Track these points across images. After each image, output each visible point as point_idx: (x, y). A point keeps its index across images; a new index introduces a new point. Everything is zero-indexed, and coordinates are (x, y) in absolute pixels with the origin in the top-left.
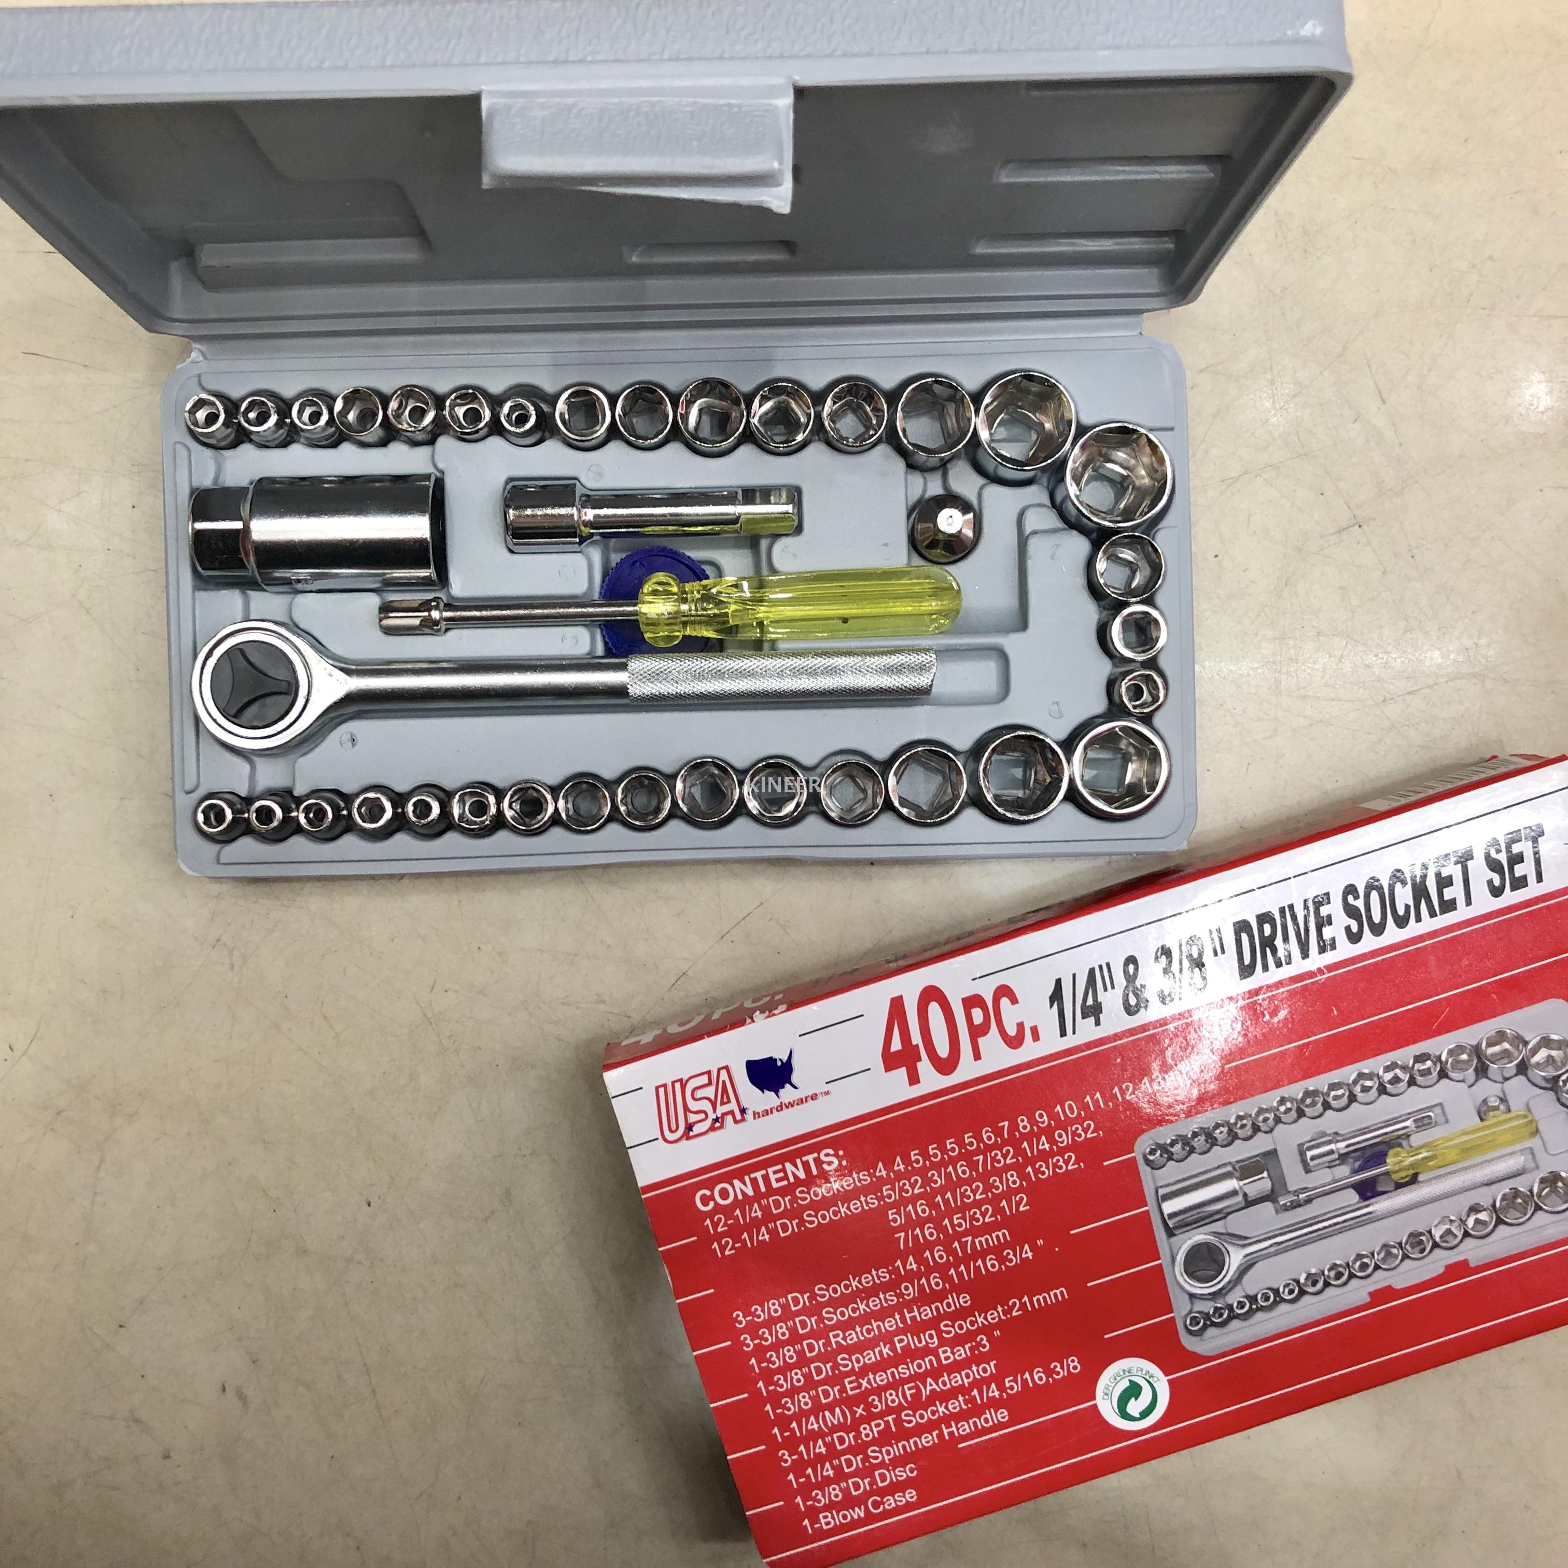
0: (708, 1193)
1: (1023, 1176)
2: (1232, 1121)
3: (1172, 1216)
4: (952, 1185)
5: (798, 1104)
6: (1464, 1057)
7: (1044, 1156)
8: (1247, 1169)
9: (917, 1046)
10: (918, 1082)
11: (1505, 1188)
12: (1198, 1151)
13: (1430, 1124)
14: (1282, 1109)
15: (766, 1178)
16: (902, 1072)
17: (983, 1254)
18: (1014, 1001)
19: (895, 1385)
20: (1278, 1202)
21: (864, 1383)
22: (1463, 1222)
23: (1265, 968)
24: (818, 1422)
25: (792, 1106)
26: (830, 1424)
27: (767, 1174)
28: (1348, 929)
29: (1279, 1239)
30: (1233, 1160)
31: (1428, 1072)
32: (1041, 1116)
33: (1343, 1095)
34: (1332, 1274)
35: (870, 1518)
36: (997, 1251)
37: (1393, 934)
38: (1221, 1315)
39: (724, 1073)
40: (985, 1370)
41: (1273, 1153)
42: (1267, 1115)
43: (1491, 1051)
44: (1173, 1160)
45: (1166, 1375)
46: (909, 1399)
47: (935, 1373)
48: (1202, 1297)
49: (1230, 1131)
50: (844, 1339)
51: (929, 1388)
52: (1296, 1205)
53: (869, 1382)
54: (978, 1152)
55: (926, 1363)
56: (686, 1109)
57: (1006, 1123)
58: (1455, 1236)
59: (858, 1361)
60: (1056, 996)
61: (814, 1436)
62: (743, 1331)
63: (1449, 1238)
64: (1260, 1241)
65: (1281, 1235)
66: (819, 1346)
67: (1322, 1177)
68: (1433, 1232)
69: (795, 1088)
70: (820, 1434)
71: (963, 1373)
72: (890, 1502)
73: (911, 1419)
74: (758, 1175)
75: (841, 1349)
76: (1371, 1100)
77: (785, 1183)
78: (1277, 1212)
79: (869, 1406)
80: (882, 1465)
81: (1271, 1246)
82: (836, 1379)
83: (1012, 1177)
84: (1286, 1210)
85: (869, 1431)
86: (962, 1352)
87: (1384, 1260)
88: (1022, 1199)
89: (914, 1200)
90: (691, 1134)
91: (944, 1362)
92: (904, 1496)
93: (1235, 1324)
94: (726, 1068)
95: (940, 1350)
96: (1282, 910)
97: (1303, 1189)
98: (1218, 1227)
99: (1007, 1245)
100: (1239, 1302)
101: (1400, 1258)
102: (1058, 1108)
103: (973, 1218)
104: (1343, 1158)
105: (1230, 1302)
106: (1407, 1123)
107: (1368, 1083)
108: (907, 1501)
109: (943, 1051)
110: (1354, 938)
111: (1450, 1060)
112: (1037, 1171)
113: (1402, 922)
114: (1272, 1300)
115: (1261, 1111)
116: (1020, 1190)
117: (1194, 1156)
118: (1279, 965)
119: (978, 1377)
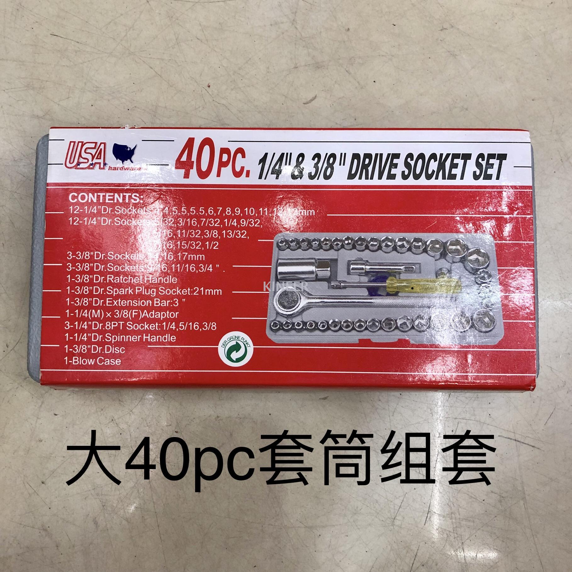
0: (76, 195)
1: (220, 234)
2: (322, 240)
3: (281, 273)
4: (187, 228)
5: (130, 170)
6: (438, 246)
7: (233, 228)
8: (321, 264)
9: (193, 162)
10: (188, 178)
12: (302, 248)
13: (412, 271)
14: (346, 242)
15: (104, 197)
16: (182, 171)
17: (190, 262)
18: (244, 156)
19: (129, 308)
20: (331, 283)
21: (115, 303)
22: (413, 321)
23: (360, 178)
24: (88, 314)
25: (128, 170)
26: (93, 317)
27: (106, 195)
28: (403, 172)
30: (317, 258)
31: (419, 247)
32: (237, 210)
33: (376, 245)
34: (345, 324)
35: (95, 366)
36: (197, 263)
37: (423, 181)
38: (288, 326)
39: (102, 146)
40: (172, 315)
41: (336, 260)
42: (339, 243)
43: (451, 247)
44: (289, 248)
45: (254, 346)
46: (133, 317)
47: (149, 309)
48: (282, 315)
49: (319, 244)
50: (113, 280)
51: (144, 315)
52: (337, 288)
53: (118, 303)
54: (204, 216)
55: (146, 303)
56: (80, 155)
57: (221, 208)
58: (408, 327)
59: (116, 292)
60: (263, 161)
61: (84, 319)
62: (69, 261)
63: (404, 327)
64: (317, 298)
65: (327, 299)
66: (101, 279)
67: (355, 279)
68: (398, 321)
69: (132, 162)
70: (87, 319)
71: (162, 313)
72: (108, 362)
73: (131, 326)
74: (101, 195)
75: (110, 283)
76: (389, 251)
77: (112, 202)
78: (328, 288)
79: (114, 314)
80: (110, 343)
81: (321, 302)
82: (103, 297)
83: (215, 233)
84: (333, 288)
85: (110, 325)
86: (165, 303)
87: (371, 326)
88: (216, 243)
89: (167, 228)
90: (78, 167)
91: (155, 305)
92: (115, 361)
93: (293, 332)
94: (105, 144)
95: (155, 299)
96: (377, 155)
97: (343, 281)
98: (300, 285)
99: (202, 262)
100: (298, 323)
101: (379, 328)
102: (247, 209)
103: (191, 245)
104: (367, 273)
105: (294, 322)
106: (402, 268)
107: (389, 244)
108: (115, 364)
109: (204, 168)
110: (405, 177)
111: (431, 245)
112: (227, 234)
113: (429, 177)
114: (313, 327)
115: (336, 240)
116: (217, 239)
117: (300, 250)
118: (367, 178)
119: (168, 317)
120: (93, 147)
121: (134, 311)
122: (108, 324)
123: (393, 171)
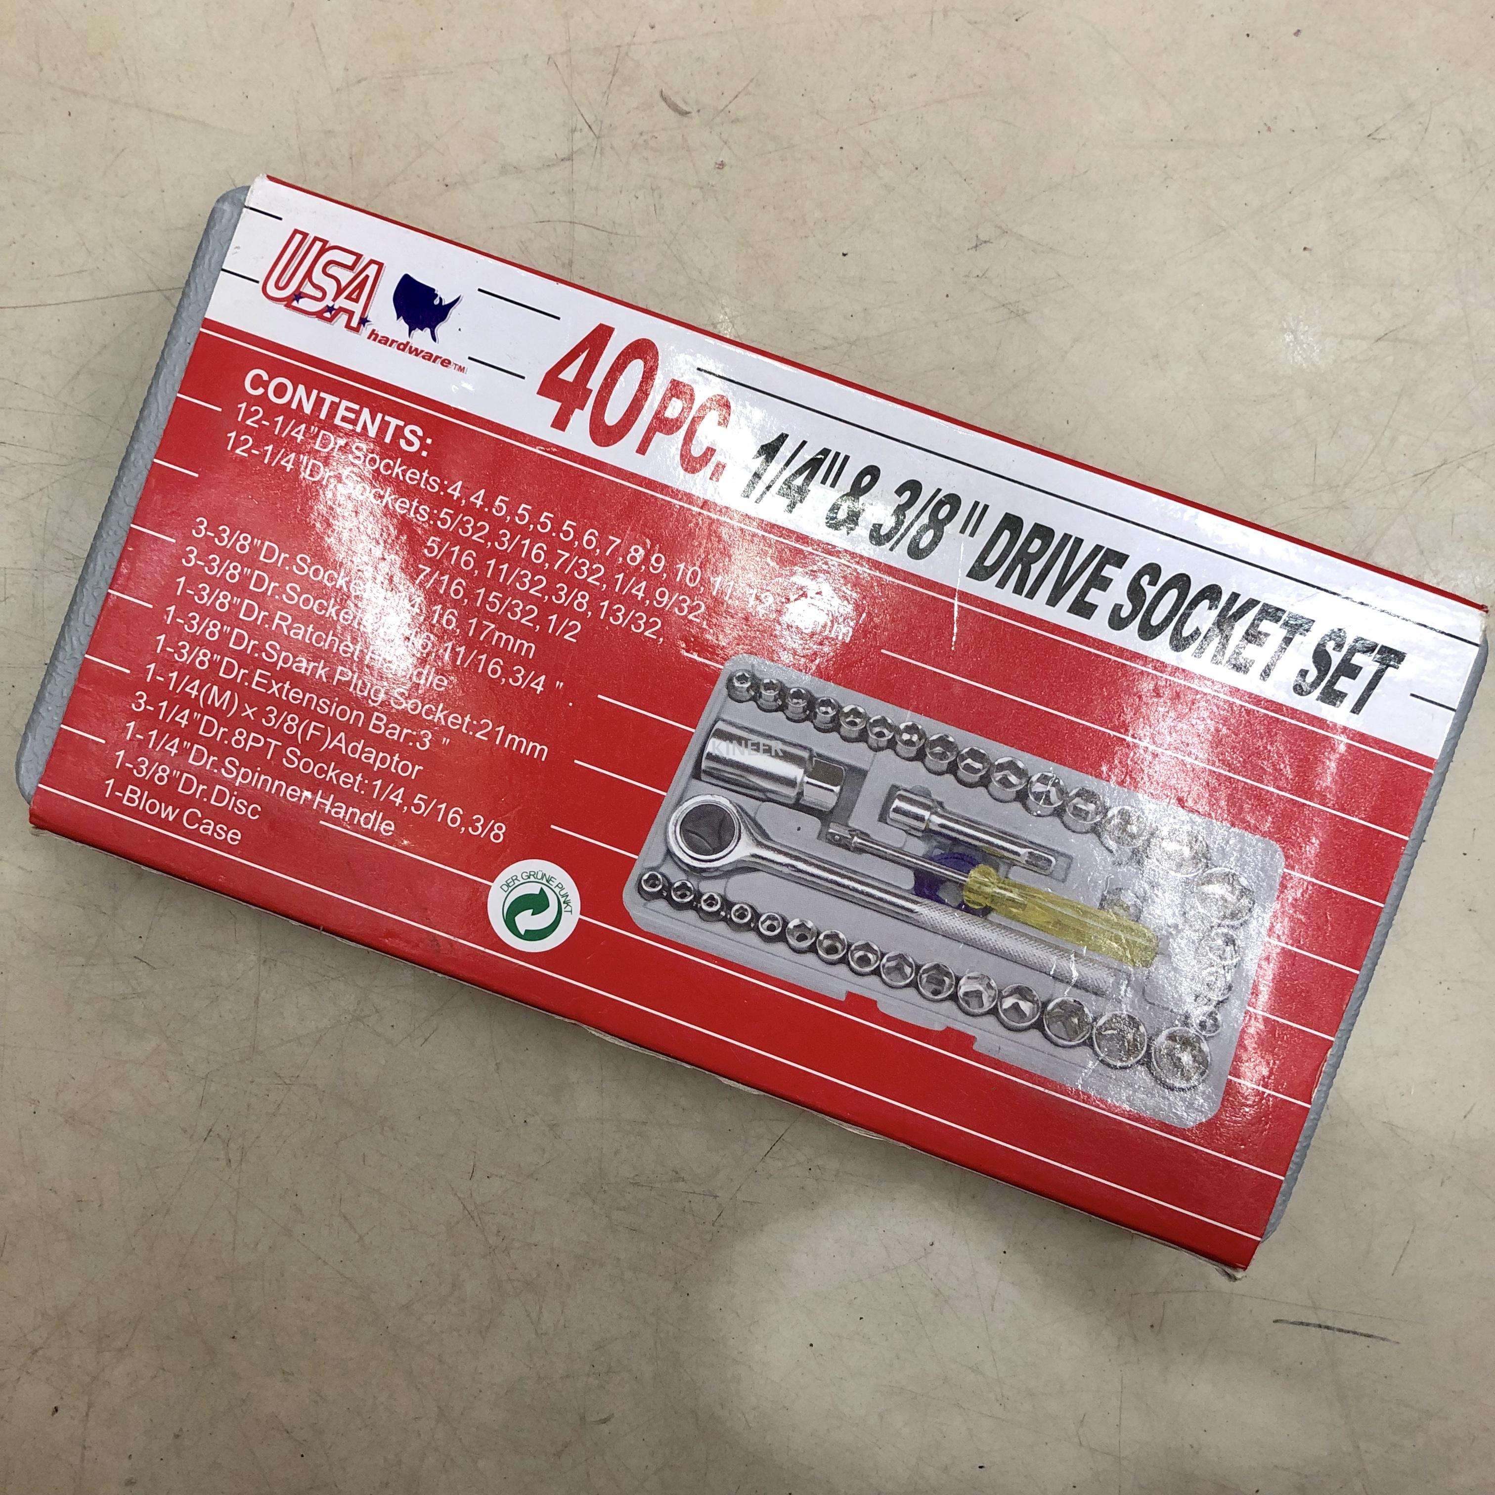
0: (265, 377)
1: (594, 606)
2: (846, 710)
3: (711, 757)
4: (514, 558)
5: (424, 357)
6: (1134, 829)
7: (630, 601)
8: (822, 769)
9: (591, 391)
10: (563, 429)
11: (1071, 996)
12: (788, 712)
13: (1044, 869)
14: (906, 737)
15: (334, 407)
16: (554, 406)
17: (496, 652)
19: (306, 713)
20: (829, 827)
21: (275, 688)
22: (1001, 997)
23: (1001, 584)
24: (199, 691)
25: (417, 355)
26: (209, 702)
27: (338, 405)
28: (1118, 608)
29: (800, 865)
30: (816, 750)
31: (1084, 814)
32: (658, 560)
33: (979, 770)
34: (827, 943)
35: (176, 826)
36: (511, 659)
37: (1159, 648)
38: (683, 896)
39: (374, 268)
40: (405, 768)
41: (862, 774)
42: (886, 731)
43: (1165, 844)
44: (756, 701)
45: (581, 914)
46: (308, 738)
48: (678, 863)
49: (835, 719)
50: (289, 628)
51: (335, 743)
52: (842, 844)
53: (280, 690)
54: (568, 546)
55: (351, 716)
56: (308, 275)
57: (618, 541)
58: (982, 1006)
59: (286, 660)
60: (770, 449)
61: (186, 702)
62: (194, 542)
63: (974, 1002)
64: (780, 852)
65: (805, 862)
66: (259, 615)
67: (892, 837)
68: (962, 982)
69: (434, 339)
70: (191, 703)
71: (381, 755)
72: (209, 828)
73: (293, 760)
74: (329, 399)
75: (277, 635)
76: (1003, 798)
77: (350, 427)
78: (819, 837)
79: (262, 713)
80: (230, 784)
81: (787, 865)
82: (249, 661)
83: (583, 599)
84: (830, 842)
85: (244, 740)
86: (398, 733)
87: (889, 971)
88: (575, 627)
89: (466, 544)
90: (295, 304)
91: (371, 729)
92: (227, 833)
93: (690, 916)
94: (380, 265)
95: (376, 714)
96: (1066, 537)
97: (862, 833)
98: (749, 805)
99: (525, 662)
100: (711, 898)
101: (908, 981)
102: (682, 566)
103: (511, 608)
104: (929, 834)
105: (701, 890)
106: (1022, 851)
107: (1013, 779)
108: (226, 839)
109: (612, 416)
110: (1117, 622)
111: (1116, 821)
112: (611, 612)
113: (1178, 643)
114: (746, 920)
115: (883, 722)
116: (581, 617)
117: (780, 714)
118: (1018, 590)
119: (393, 770)
120: (350, 264)
121: (313, 724)
122: (241, 734)
123: (1093, 596)
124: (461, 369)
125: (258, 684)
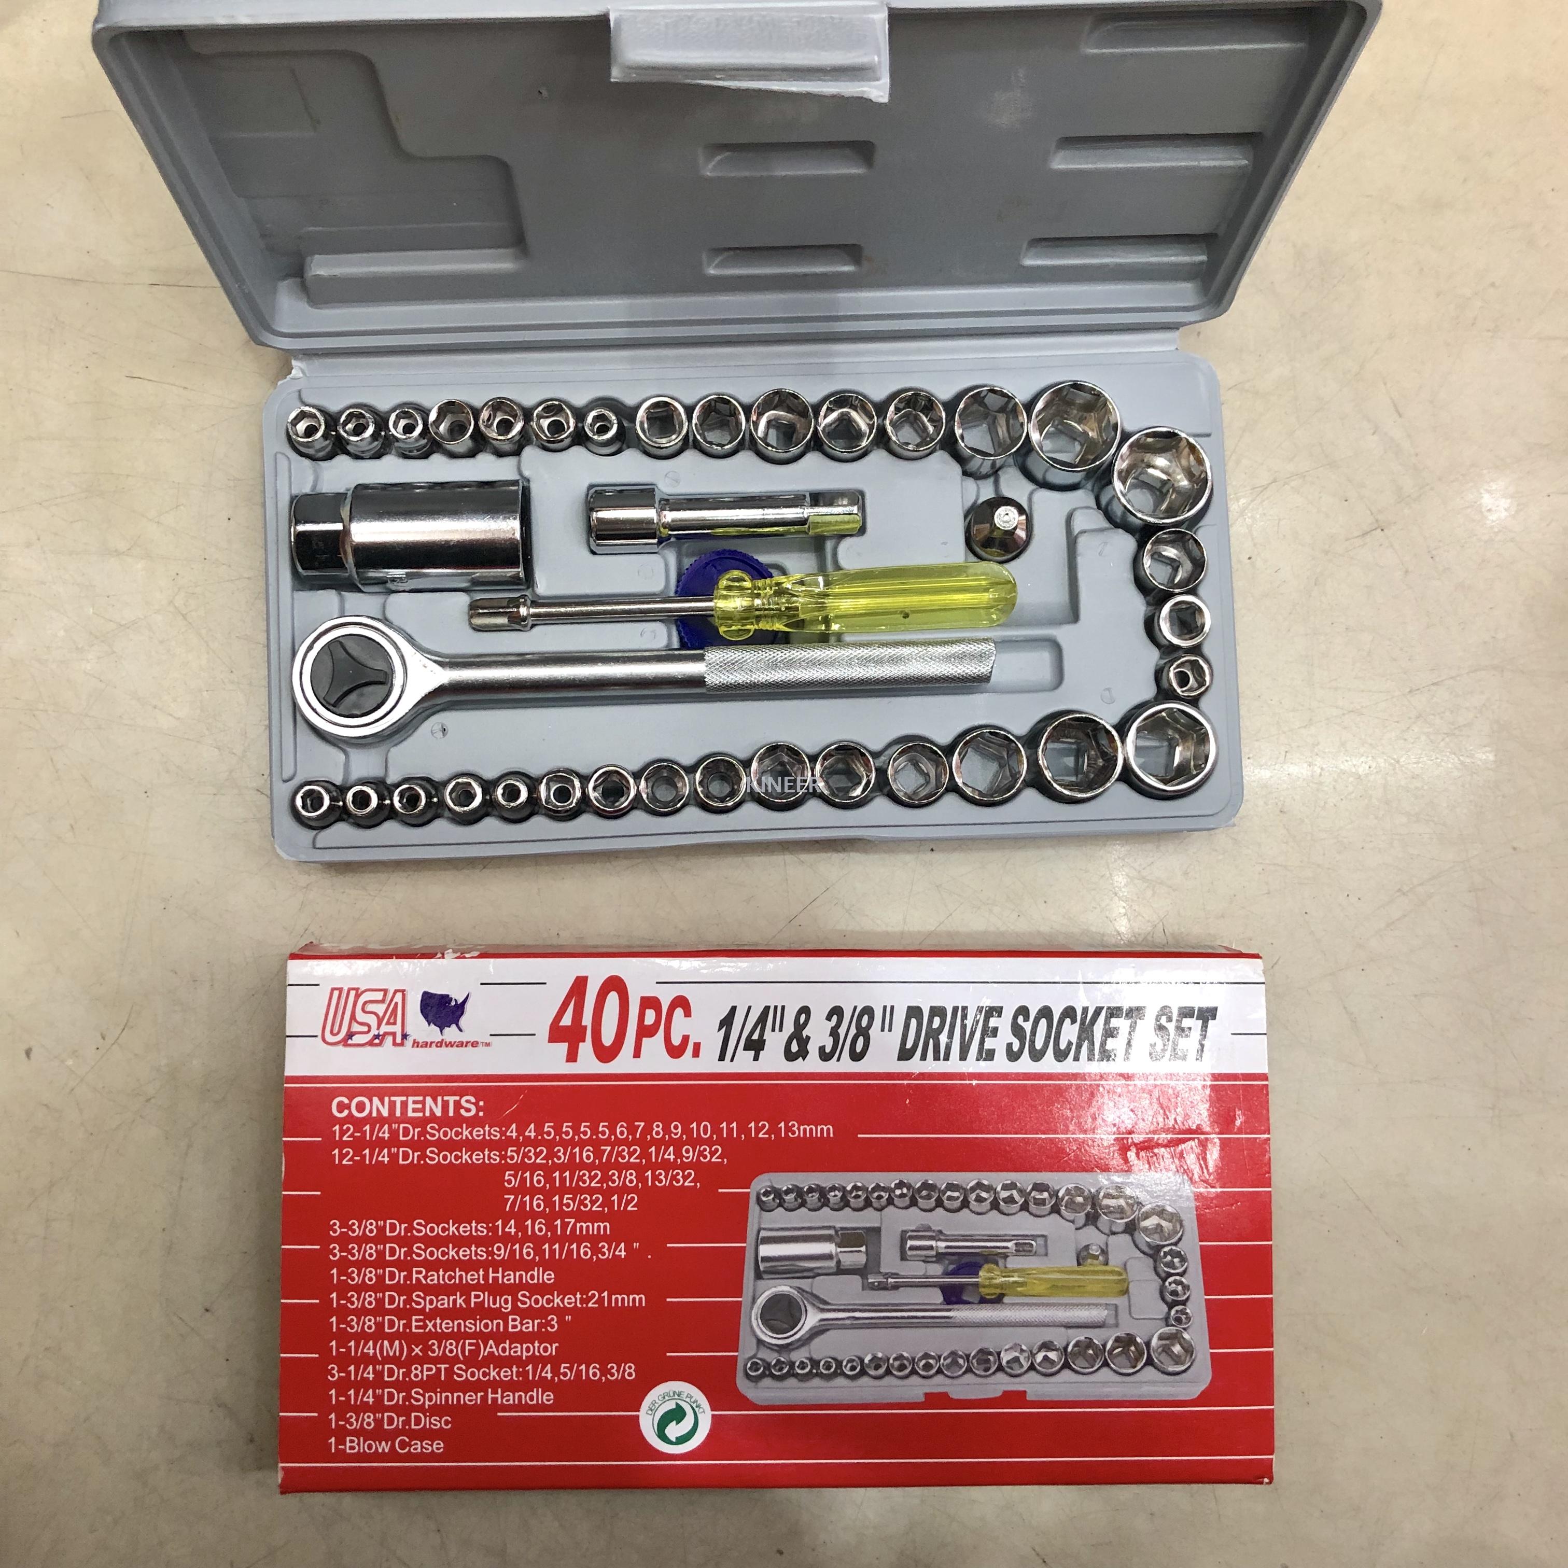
0: (346, 1101)
1: (641, 1178)
2: (849, 1188)
3: (766, 1259)
4: (573, 1165)
5: (457, 1046)
6: (1080, 1199)
7: (667, 1166)
8: (848, 1238)
9: (585, 1027)
10: (575, 1061)
11: (1080, 1335)
12: (808, 1206)
13: (1030, 1251)
14: (898, 1192)
15: (404, 1105)
16: (563, 1047)
17: (580, 1239)
18: (688, 1014)
19: (459, 1336)
20: (867, 1279)
21: (430, 1325)
22: (1033, 1355)
23: (924, 1057)
24: (375, 1349)
25: (452, 1046)
26: (385, 1354)
27: (407, 1100)
28: (1010, 1046)
29: (857, 1314)
30: (838, 1225)
31: (1042, 1202)
32: (676, 1127)
33: (958, 1198)
34: (897, 1364)
35: (393, 1456)
36: (594, 1240)
37: (1049, 1064)
38: (781, 1369)
39: (399, 996)
40: (546, 1350)
41: (877, 1231)
42: (882, 1193)
43: (1106, 1202)
44: (782, 1206)
45: (712, 1410)
46: (467, 1354)
47: (499, 1337)
48: (770, 1347)
49: (843, 1198)
50: (426, 1277)
51: (488, 1349)
52: (883, 1287)
53: (435, 1326)
54: (607, 1142)
55: (493, 1325)
56: (353, 1017)
57: (642, 1124)
58: (1022, 1366)
59: (431, 1302)
60: (727, 1022)
61: (368, 1360)
62: (335, 1240)
63: (1015, 1366)
64: (839, 1310)
65: (860, 1311)
66: (400, 1276)
67: (915, 1269)
68: (1002, 1355)
69: (461, 1030)
70: (372, 1360)
71: (525, 1346)
72: (417, 1447)
73: (462, 1374)
74: (398, 1100)
75: (419, 1286)
76: (984, 1211)
77: (421, 1115)
78: (863, 1289)
79: (427, 1348)
80: (421, 1409)
81: (848, 1318)
82: (405, 1313)
83: (631, 1176)
84: (872, 1289)
85: (420, 1372)
86: (531, 1326)
87: (948, 1367)
88: (633, 1199)
89: (534, 1168)
90: (350, 1042)
91: (510, 1330)
92: (432, 1445)
93: (792, 1382)
94: (403, 991)
95: (511, 1317)
96: (955, 1009)
97: (893, 1274)
98: (805, 1284)
99: (605, 1238)
100: (802, 1362)
101: (964, 1369)
102: (694, 1125)
103: (582, 1203)
104: (940, 1257)
105: (793, 1359)
106: (1009, 1244)
107: (984, 1195)
108: (433, 1451)
109: (608, 1038)
110: (1013, 1056)
111: (1066, 1198)
112: (655, 1178)
113: (1061, 1055)
114: (832, 1370)
115: (877, 1188)
116: (634, 1190)
117: (803, 1210)
118: (936, 1058)
119: (537, 1354)
120: (380, 998)
121: (467, 1341)
122: (416, 1369)
123: (989, 1043)
124: (488, 1045)
125: (417, 1327)
